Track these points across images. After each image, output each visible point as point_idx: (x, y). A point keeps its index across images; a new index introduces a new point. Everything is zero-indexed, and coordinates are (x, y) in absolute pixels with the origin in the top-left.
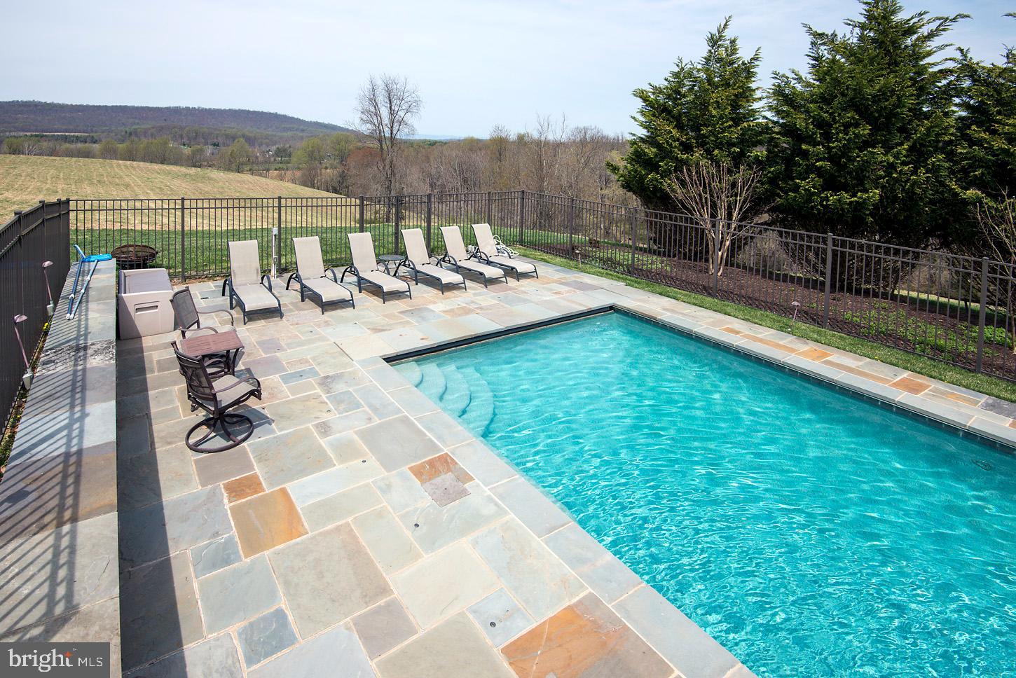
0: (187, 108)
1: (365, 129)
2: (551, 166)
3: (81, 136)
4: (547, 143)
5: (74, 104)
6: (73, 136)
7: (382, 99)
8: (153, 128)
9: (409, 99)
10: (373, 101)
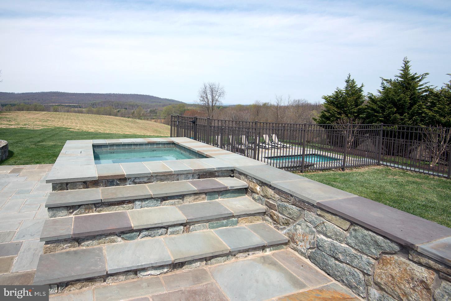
0: (114, 94)
1: (202, 103)
2: (282, 118)
3: (75, 105)
4: (281, 107)
5: (72, 93)
6: (73, 105)
7: (209, 92)
8: (101, 102)
9: (220, 91)
10: (205, 92)
